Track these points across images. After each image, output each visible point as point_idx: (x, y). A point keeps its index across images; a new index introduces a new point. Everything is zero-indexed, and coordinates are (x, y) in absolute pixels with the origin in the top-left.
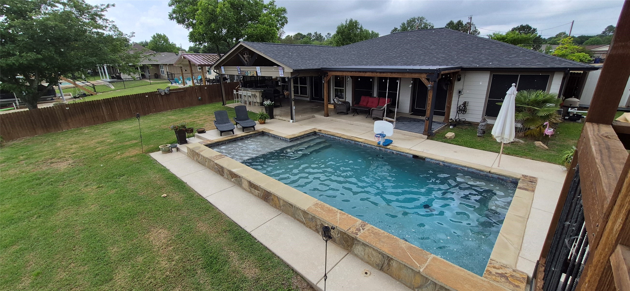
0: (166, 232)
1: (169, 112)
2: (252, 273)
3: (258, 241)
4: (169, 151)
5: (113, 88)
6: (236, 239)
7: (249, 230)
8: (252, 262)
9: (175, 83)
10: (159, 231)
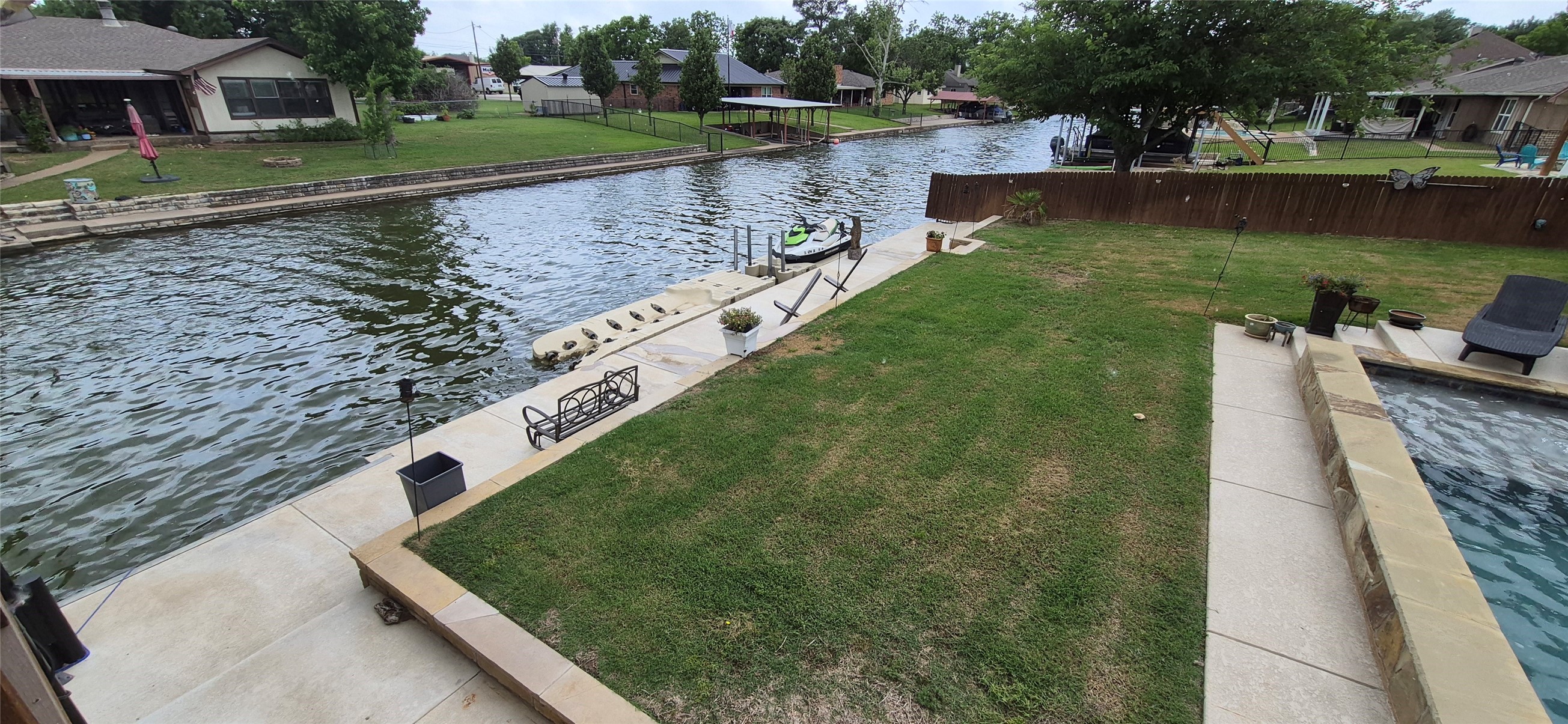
0: (1066, 478)
1: (1382, 244)
2: (1102, 700)
3: (1203, 668)
4: (1263, 334)
5: (1314, 153)
6: (1158, 608)
7: (1212, 623)
8: (1129, 683)
9: (1517, 162)
10: (1058, 469)
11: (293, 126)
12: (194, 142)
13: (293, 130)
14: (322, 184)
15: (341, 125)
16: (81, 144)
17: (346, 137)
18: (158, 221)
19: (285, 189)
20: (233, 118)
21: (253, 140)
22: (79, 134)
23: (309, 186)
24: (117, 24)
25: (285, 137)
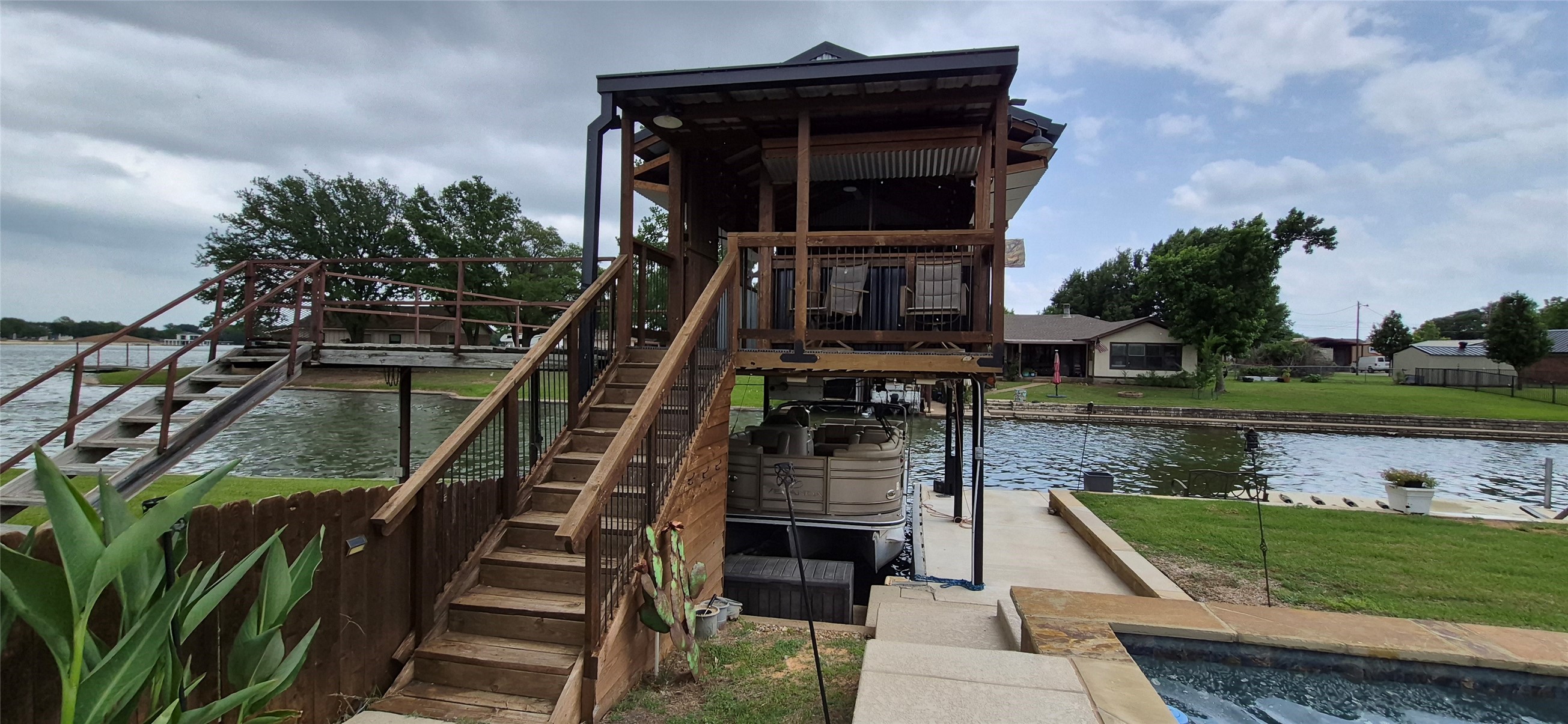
11: (1147, 376)
12: (1084, 382)
13: (1146, 378)
14: (1149, 409)
15: (1184, 377)
16: (1030, 378)
17: (1184, 385)
18: (1047, 416)
19: (1122, 408)
20: (1111, 368)
21: (1119, 383)
22: (1030, 373)
23: (1140, 409)
24: (1070, 316)
25: (1140, 382)
